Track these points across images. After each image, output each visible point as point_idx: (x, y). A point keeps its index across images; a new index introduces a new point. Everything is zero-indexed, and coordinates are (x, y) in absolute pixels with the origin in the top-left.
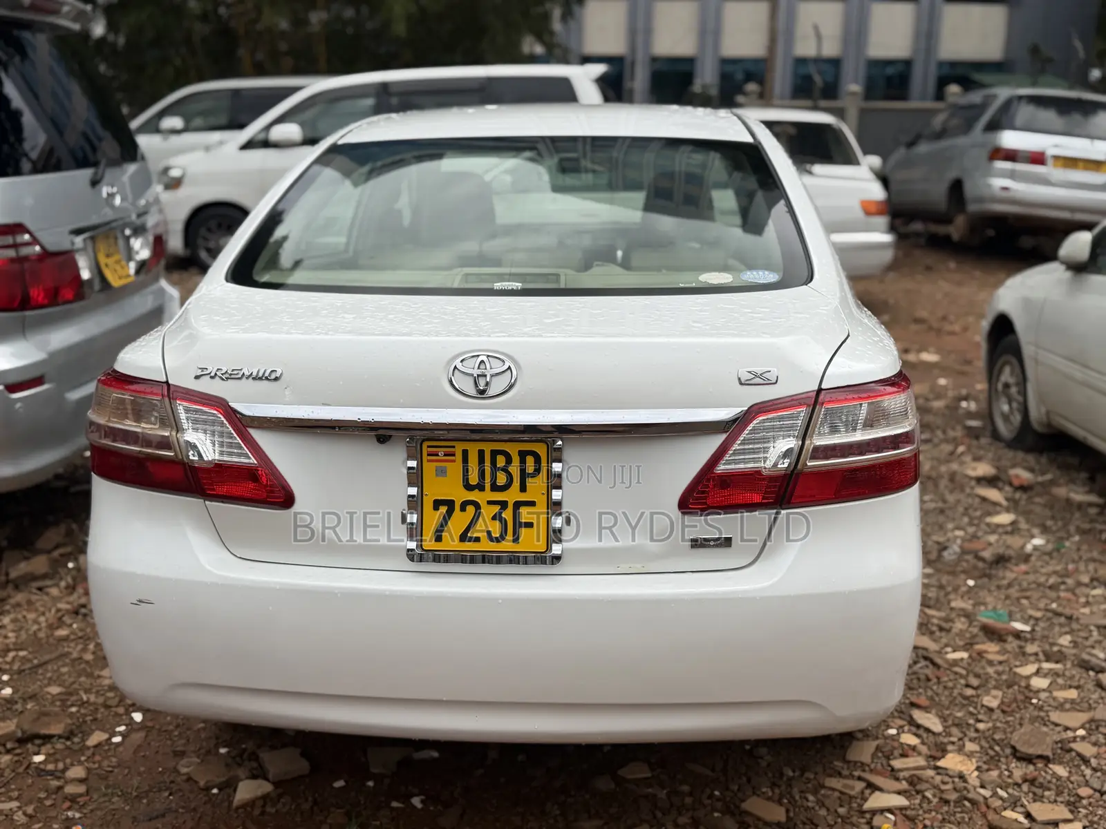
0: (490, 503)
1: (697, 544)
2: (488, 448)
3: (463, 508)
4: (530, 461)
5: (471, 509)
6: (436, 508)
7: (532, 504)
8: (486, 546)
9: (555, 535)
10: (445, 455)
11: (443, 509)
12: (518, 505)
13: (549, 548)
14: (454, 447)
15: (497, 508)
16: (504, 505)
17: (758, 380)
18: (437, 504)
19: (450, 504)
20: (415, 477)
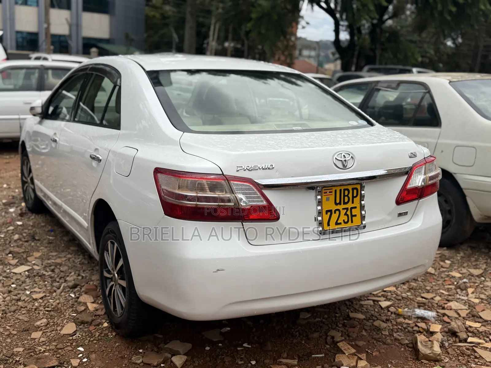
0: (343, 209)
1: (400, 215)
2: (343, 188)
3: (335, 213)
4: (355, 191)
5: (337, 212)
6: (327, 214)
7: (355, 208)
8: (343, 225)
9: (363, 218)
10: (329, 193)
11: (329, 213)
12: (352, 208)
13: (362, 223)
14: (332, 189)
15: (345, 211)
16: (347, 209)
17: (413, 156)
18: (327, 212)
19: (331, 211)
20: (320, 203)
